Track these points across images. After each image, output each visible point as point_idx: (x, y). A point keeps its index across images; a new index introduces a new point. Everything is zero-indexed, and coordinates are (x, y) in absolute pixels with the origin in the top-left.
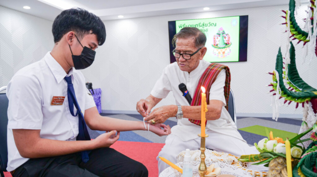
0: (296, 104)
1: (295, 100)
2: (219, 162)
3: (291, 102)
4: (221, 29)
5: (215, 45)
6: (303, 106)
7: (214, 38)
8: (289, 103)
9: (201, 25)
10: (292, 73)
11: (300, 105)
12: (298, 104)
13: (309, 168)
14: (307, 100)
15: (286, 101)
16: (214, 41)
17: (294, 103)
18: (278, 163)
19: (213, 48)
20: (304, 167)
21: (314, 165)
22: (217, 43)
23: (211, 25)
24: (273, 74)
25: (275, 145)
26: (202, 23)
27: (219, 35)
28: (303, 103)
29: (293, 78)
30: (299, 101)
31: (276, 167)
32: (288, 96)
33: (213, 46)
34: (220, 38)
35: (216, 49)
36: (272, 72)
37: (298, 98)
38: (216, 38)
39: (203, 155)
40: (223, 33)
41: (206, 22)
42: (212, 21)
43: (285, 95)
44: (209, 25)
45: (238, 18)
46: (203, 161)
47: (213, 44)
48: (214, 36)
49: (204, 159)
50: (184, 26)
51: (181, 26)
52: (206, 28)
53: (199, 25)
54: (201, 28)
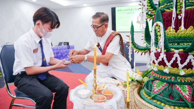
0: (141, 53)
1: (141, 51)
2: (109, 84)
3: (139, 52)
5: (138, 22)
6: (145, 54)
7: (138, 18)
8: (138, 53)
9: (130, 10)
10: (147, 36)
11: (143, 53)
12: (142, 53)
13: (146, 88)
14: (147, 51)
15: (136, 51)
16: (138, 19)
17: (140, 53)
18: (134, 85)
19: (137, 23)
20: (145, 87)
21: (148, 86)
24: (129, 36)
25: (136, 76)
28: (145, 53)
29: (148, 39)
30: (142, 51)
31: (133, 86)
32: (137, 48)
33: (137, 22)
36: (128, 35)
37: (142, 50)
38: (139, 17)
39: (95, 78)
41: (133, 8)
43: (135, 48)
44: (135, 10)
46: (95, 81)
48: (138, 16)
49: (95, 80)
50: (120, 10)
51: (118, 11)
52: (133, 11)
53: (129, 10)
54: (130, 11)
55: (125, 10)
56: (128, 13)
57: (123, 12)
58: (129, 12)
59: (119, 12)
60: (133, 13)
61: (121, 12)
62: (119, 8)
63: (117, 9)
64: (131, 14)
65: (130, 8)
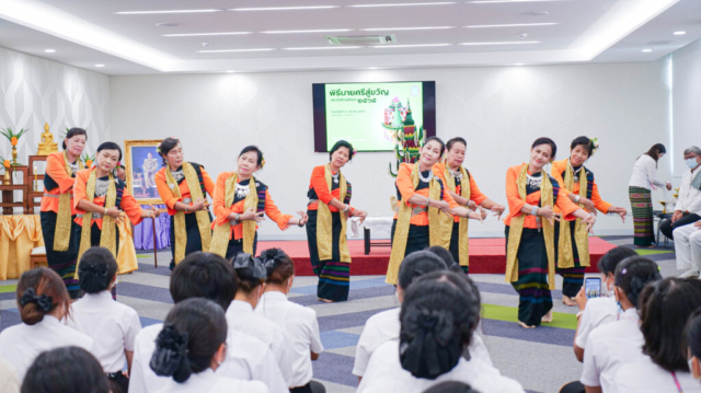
4: (396, 99)
5: (388, 124)
7: (386, 113)
9: (365, 92)
16: (386, 117)
19: (384, 129)
22: (390, 121)
23: (380, 92)
26: (367, 89)
27: (393, 108)
33: (383, 124)
34: (395, 114)
35: (388, 131)
38: (388, 113)
40: (400, 105)
41: (374, 88)
42: (382, 87)
44: (377, 93)
45: (420, 84)
48: (386, 110)
50: (338, 93)
51: (333, 93)
52: (372, 97)
53: (362, 92)
54: (365, 96)
55: (350, 93)
56: (359, 101)
57: (347, 96)
58: (362, 97)
59: (336, 97)
60: (374, 101)
61: (341, 97)
62: (335, 87)
63: (328, 89)
64: (367, 104)
65: (367, 87)
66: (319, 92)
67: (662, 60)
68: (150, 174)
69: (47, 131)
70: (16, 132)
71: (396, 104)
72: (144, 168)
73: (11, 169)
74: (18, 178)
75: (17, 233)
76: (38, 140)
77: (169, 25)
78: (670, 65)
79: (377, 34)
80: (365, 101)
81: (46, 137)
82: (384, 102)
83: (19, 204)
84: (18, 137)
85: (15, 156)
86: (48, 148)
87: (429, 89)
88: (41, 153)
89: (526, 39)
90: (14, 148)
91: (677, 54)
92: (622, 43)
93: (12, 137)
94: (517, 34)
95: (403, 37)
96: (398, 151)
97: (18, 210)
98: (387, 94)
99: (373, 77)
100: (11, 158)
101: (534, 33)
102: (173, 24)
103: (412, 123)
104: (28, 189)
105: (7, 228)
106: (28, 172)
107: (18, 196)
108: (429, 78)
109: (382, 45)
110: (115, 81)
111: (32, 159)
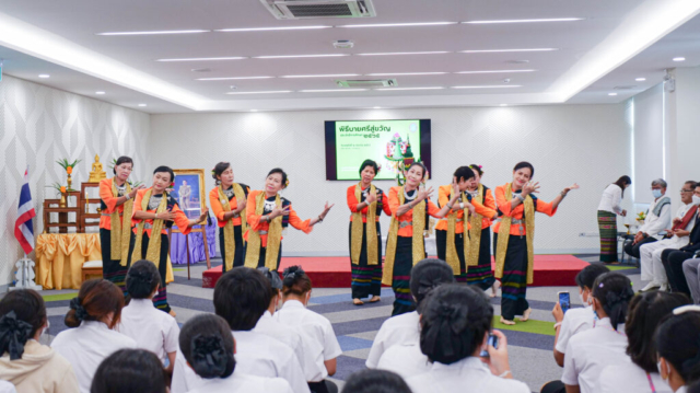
4: (397, 135)
5: (389, 156)
7: (388, 147)
9: (369, 129)
16: (388, 151)
19: (385, 160)
22: (392, 153)
23: (383, 128)
26: (371, 126)
27: (394, 143)
33: (386, 157)
34: (396, 147)
35: (390, 162)
38: (390, 146)
40: (400, 140)
41: (377, 125)
44: (380, 129)
45: (418, 122)
47: (386, 153)
48: (388, 144)
50: (347, 129)
51: (342, 130)
52: (376, 133)
53: (367, 128)
54: (370, 132)
55: (357, 129)
56: (365, 136)
57: (354, 132)
58: (368, 133)
59: (344, 133)
60: (378, 136)
61: (349, 132)
62: (345, 124)
63: (338, 125)
64: (372, 139)
65: (371, 124)
66: (330, 128)
67: (624, 103)
68: (185, 198)
69: (97, 161)
70: (71, 162)
71: (397, 139)
72: (179, 193)
73: (66, 194)
74: (72, 202)
75: (71, 249)
76: (89, 169)
77: (203, 71)
78: (632, 107)
79: (380, 79)
80: (370, 136)
81: (97, 166)
82: (386, 137)
83: (72, 224)
84: (72, 166)
85: (70, 183)
86: (98, 176)
87: (425, 126)
88: (92, 180)
89: (510, 83)
90: (69, 176)
91: (638, 98)
92: (591, 88)
93: (67, 167)
94: (501, 79)
95: (403, 81)
96: (399, 180)
97: (72, 229)
98: (389, 130)
99: (377, 115)
100: (66, 184)
101: (516, 78)
102: (206, 69)
103: (411, 155)
104: (80, 210)
105: (62, 244)
106: (81, 197)
107: (72, 217)
108: (425, 117)
109: (385, 88)
110: (155, 119)
111: (84, 185)
